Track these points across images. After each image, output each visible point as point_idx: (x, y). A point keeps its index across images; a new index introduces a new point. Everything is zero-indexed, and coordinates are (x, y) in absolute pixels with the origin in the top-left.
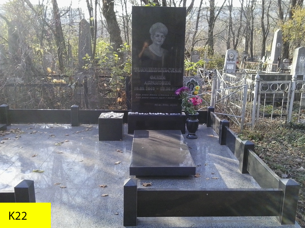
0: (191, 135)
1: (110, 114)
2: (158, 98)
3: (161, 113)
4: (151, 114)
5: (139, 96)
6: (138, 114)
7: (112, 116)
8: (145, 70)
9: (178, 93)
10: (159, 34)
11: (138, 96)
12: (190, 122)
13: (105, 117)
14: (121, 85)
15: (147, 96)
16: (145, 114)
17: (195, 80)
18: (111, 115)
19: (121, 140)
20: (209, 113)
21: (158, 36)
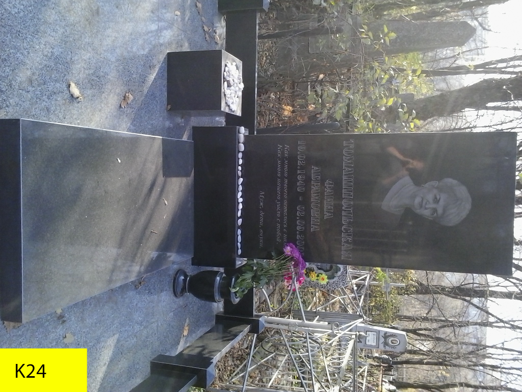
0: (185, 280)
1: (236, 81)
2: (278, 201)
3: (241, 206)
4: (240, 183)
5: (283, 153)
6: (239, 152)
7: (229, 86)
8: (348, 167)
9: (288, 250)
10: (442, 202)
11: (283, 150)
12: (214, 280)
13: (226, 66)
14: (321, 113)
15: (282, 172)
16: (240, 168)
17: (339, 273)
18: (232, 82)
19: (169, 107)
20: (247, 322)
21: (436, 201)
